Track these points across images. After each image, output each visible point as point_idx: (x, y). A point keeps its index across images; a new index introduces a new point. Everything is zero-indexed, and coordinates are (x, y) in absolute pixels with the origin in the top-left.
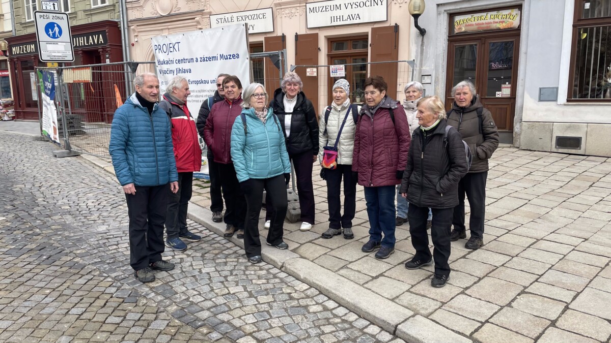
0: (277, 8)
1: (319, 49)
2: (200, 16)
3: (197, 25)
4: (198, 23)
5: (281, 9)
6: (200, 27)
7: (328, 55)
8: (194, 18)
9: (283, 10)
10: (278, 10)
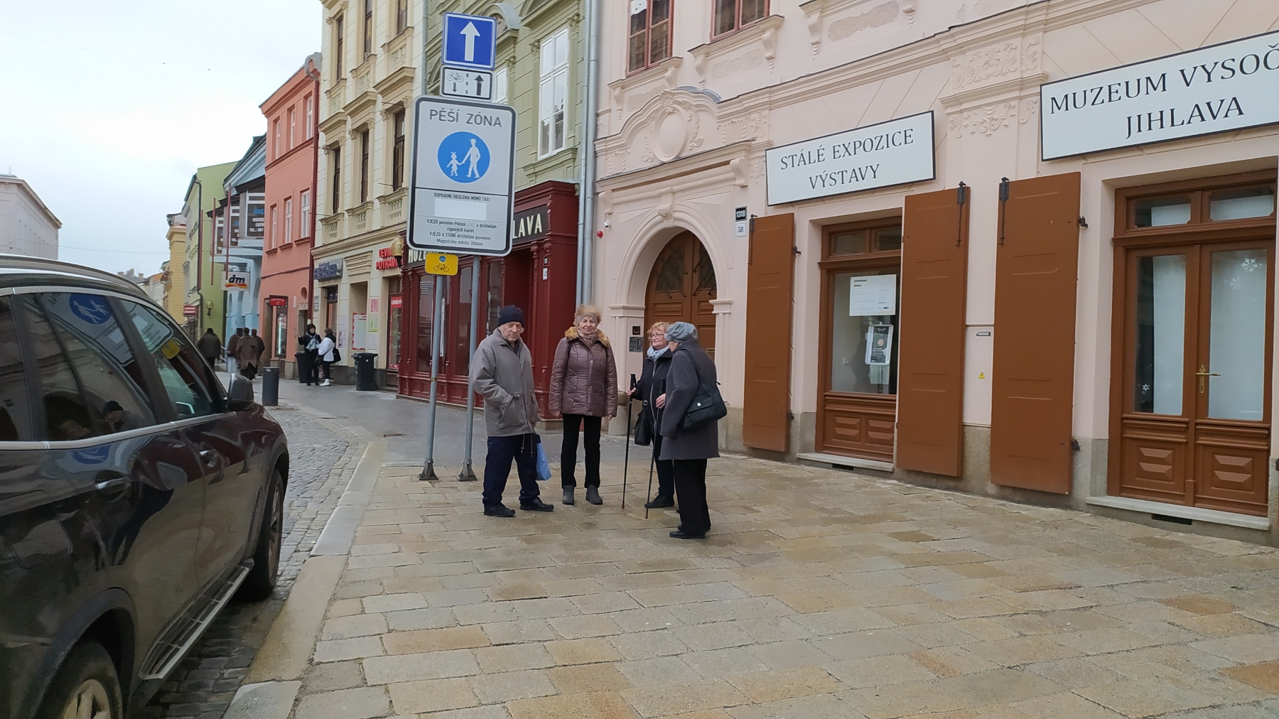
0: (949, 110)
1: (1082, 222)
2: (743, 153)
3: (734, 179)
4: (738, 171)
5: (961, 111)
6: (740, 181)
7: (1116, 242)
8: (727, 163)
9: (965, 114)
10: (951, 118)
